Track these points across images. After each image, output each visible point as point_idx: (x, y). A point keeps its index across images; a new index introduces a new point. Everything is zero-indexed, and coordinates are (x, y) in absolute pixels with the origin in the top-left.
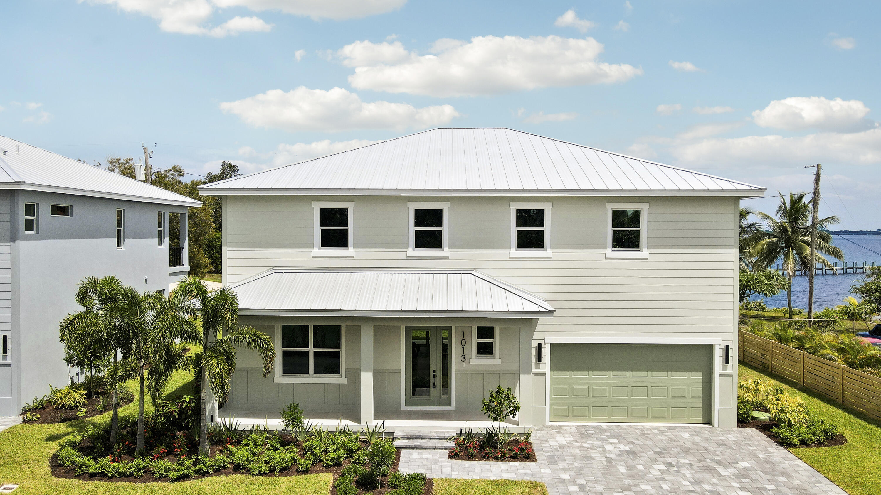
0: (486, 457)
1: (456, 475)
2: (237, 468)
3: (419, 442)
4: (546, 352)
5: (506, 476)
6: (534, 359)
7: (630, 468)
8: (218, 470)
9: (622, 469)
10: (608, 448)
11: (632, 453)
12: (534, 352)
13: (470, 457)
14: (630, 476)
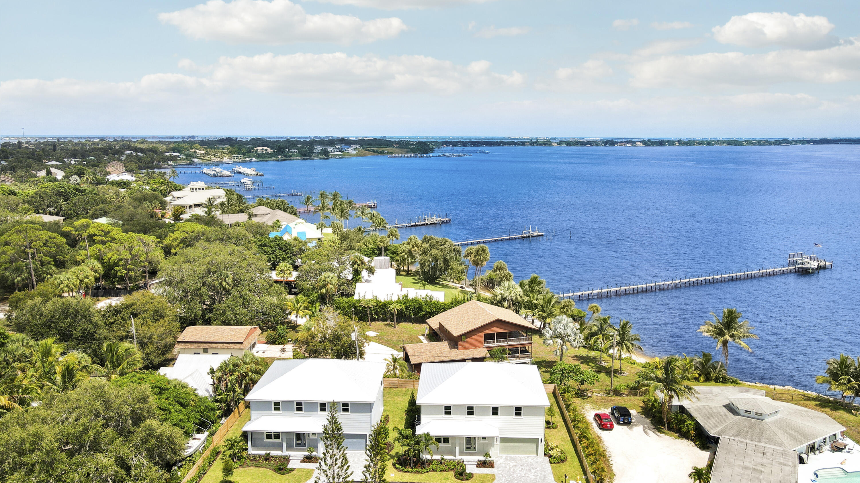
0: (484, 467)
1: (478, 472)
2: (433, 470)
3: (469, 463)
4: (499, 439)
5: (488, 472)
6: (495, 440)
7: (514, 470)
8: (430, 471)
9: (512, 470)
10: (511, 464)
11: (516, 465)
12: (495, 439)
13: (480, 467)
14: (513, 472)
